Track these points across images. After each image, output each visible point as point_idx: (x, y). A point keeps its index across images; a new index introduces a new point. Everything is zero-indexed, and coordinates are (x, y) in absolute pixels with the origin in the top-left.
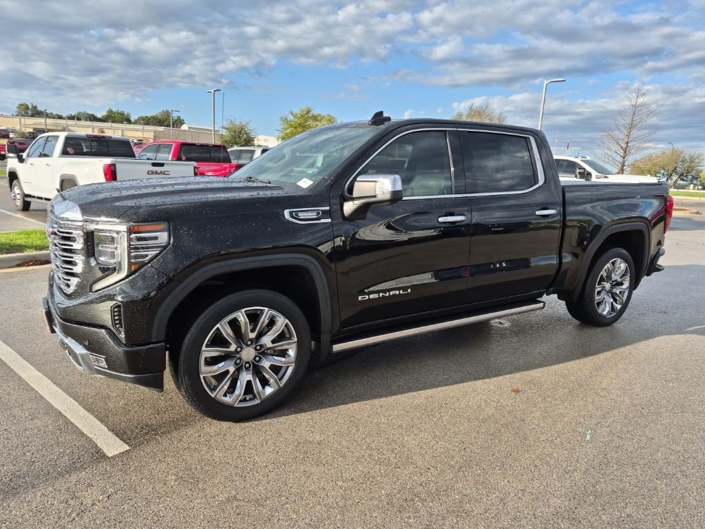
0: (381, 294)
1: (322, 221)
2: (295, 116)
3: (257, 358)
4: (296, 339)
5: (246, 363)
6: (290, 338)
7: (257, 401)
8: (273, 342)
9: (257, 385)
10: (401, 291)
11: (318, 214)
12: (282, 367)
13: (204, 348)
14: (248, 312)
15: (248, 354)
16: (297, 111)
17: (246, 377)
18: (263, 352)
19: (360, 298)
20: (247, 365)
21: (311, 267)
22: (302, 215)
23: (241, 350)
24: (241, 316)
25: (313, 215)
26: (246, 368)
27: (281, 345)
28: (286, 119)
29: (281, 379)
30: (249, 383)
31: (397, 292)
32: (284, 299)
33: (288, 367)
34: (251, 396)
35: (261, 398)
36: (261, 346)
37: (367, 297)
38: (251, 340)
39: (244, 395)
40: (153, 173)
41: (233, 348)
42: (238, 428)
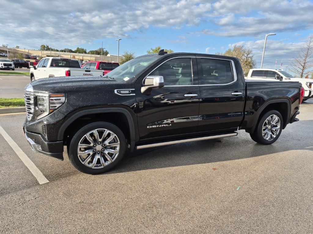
0: (157, 126)
1: (131, 94)
2: (153, 51)
3: (103, 150)
4: (119, 143)
5: (98, 151)
6: (117, 142)
7: (102, 167)
8: (109, 143)
9: (102, 160)
10: (167, 125)
11: (129, 91)
12: (113, 154)
13: (79, 144)
14: (98, 131)
15: (99, 147)
16: (154, 48)
17: (98, 157)
18: (106, 147)
19: (148, 127)
20: (99, 152)
21: (126, 114)
22: (122, 92)
23: (96, 146)
24: (95, 132)
25: (127, 92)
26: (98, 153)
27: (113, 145)
28: (149, 52)
29: (112, 159)
30: (99, 159)
31: (165, 125)
32: (114, 126)
33: (116, 154)
34: (100, 165)
35: (104, 166)
36: (104, 145)
37: (151, 127)
38: (100, 142)
39: (96, 164)
40: (85, 75)
41: (92, 145)
42: (93, 177)
